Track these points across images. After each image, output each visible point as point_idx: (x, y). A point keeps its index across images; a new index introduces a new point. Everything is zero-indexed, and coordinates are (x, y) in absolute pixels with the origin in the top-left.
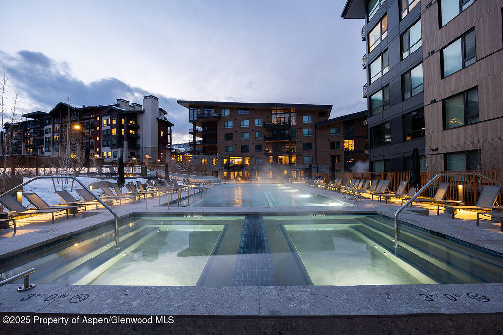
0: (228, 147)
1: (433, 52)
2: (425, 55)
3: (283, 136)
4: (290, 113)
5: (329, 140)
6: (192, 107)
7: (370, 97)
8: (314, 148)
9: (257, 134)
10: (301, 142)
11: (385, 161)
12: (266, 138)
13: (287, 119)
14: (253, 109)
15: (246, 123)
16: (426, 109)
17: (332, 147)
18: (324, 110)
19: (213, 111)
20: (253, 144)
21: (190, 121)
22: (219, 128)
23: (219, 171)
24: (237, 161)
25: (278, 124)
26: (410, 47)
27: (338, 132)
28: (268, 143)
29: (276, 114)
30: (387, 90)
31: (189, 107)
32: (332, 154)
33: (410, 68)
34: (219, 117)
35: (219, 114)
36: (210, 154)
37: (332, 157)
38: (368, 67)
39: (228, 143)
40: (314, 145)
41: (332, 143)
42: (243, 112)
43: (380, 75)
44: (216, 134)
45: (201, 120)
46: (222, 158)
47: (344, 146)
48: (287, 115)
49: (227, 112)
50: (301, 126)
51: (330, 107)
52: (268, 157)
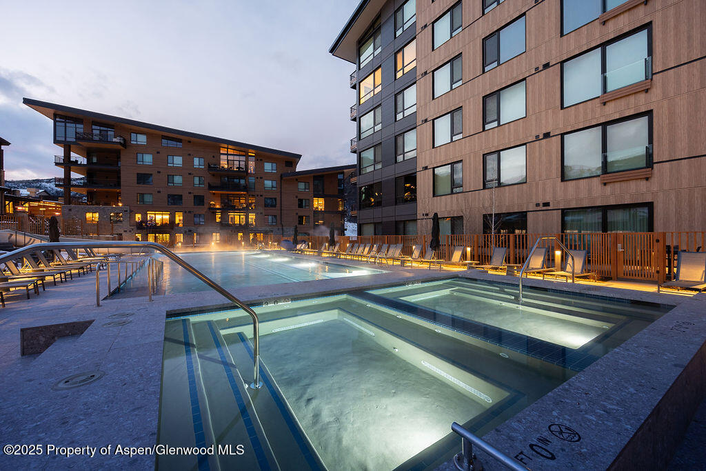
0: (143, 194)
1: (426, 121)
2: (419, 122)
3: (237, 187)
4: (247, 156)
5: (297, 197)
6: (61, 117)
7: (360, 153)
8: (278, 205)
9: (197, 180)
10: (261, 196)
11: (375, 224)
12: (211, 187)
13: (243, 164)
14: (190, 142)
15: (178, 161)
16: (418, 175)
17: (300, 206)
18: (292, 159)
19: (112, 133)
20: (190, 193)
21: (56, 142)
22: (125, 163)
23: (124, 234)
24: (160, 218)
25: (229, 170)
26: (404, 110)
27: (307, 187)
28: (214, 194)
29: (227, 154)
30: (379, 150)
31: (55, 117)
32: (300, 214)
33: (404, 131)
34: (125, 144)
35: (124, 140)
36: (106, 204)
37: (299, 217)
38: (358, 120)
39: (142, 188)
40: (278, 202)
41: (301, 201)
42: (172, 144)
43: (371, 132)
44: (118, 173)
45: (86, 144)
46: (131, 211)
47: (313, 205)
48: (243, 158)
49: (142, 139)
50: (261, 175)
51: (299, 156)
52: (214, 213)
